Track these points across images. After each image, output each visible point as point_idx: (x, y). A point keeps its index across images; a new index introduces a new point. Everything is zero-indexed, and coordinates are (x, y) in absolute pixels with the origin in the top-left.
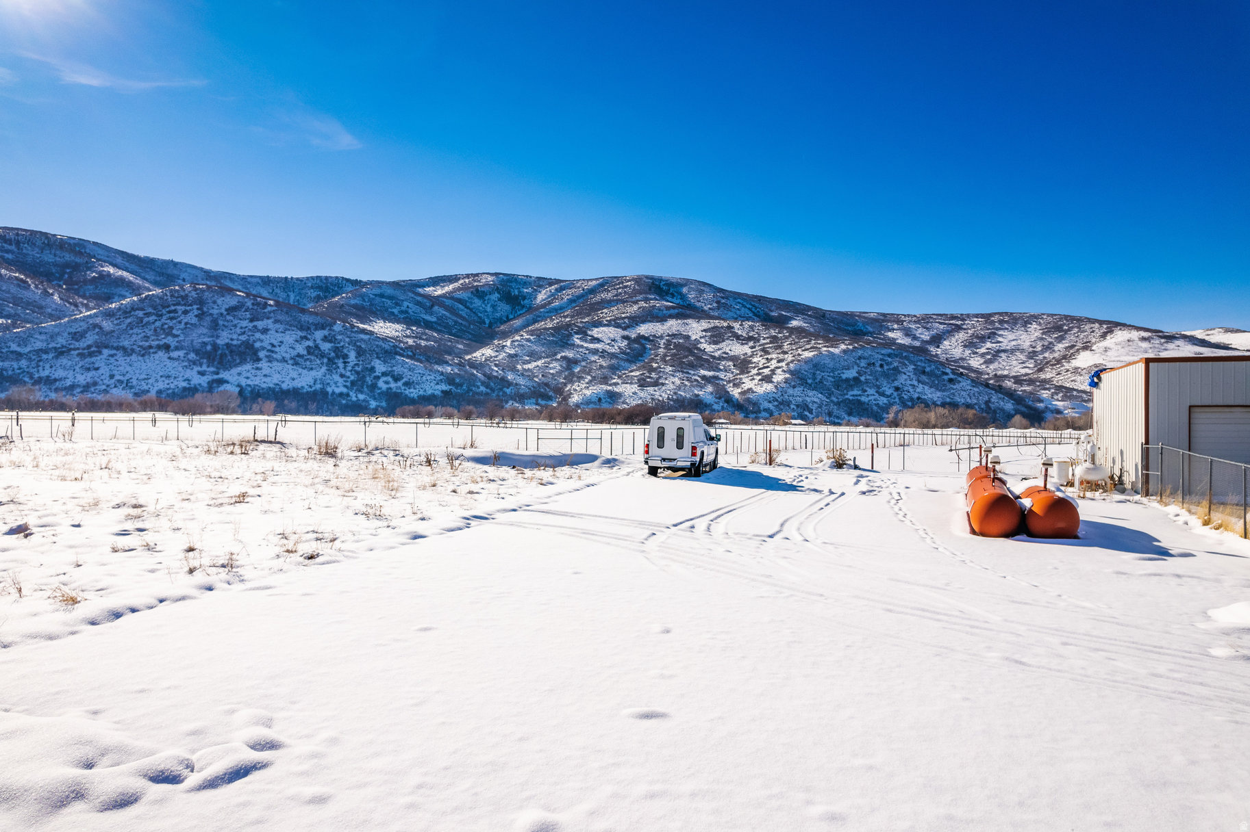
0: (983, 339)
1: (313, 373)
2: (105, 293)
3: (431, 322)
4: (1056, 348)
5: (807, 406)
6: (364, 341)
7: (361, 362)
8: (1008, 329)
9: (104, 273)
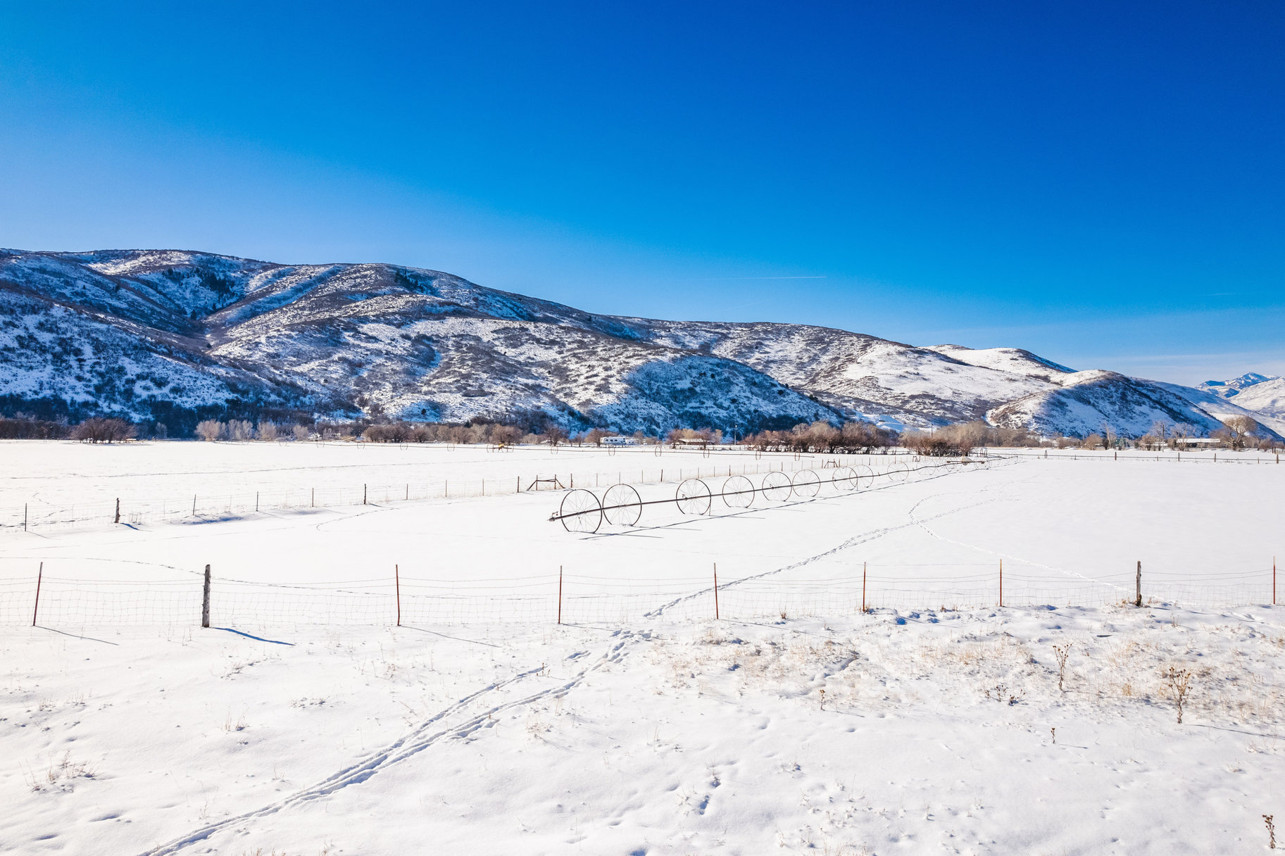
0: (750, 349)
3: (122, 309)
4: (821, 360)
5: (653, 419)
6: (102, 332)
7: (102, 361)
8: (772, 339)
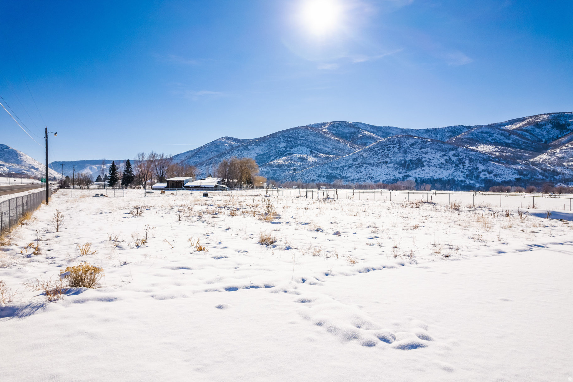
1: (448, 171)
2: (364, 142)
3: (509, 143)
6: (473, 155)
7: (471, 165)
9: (364, 134)
